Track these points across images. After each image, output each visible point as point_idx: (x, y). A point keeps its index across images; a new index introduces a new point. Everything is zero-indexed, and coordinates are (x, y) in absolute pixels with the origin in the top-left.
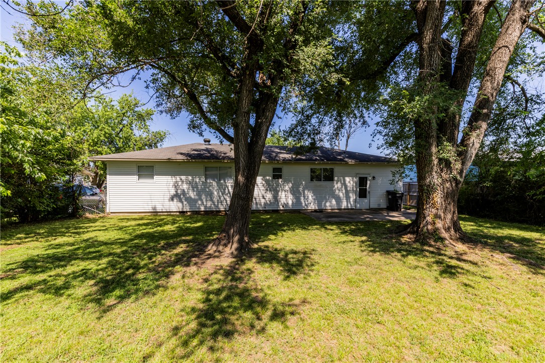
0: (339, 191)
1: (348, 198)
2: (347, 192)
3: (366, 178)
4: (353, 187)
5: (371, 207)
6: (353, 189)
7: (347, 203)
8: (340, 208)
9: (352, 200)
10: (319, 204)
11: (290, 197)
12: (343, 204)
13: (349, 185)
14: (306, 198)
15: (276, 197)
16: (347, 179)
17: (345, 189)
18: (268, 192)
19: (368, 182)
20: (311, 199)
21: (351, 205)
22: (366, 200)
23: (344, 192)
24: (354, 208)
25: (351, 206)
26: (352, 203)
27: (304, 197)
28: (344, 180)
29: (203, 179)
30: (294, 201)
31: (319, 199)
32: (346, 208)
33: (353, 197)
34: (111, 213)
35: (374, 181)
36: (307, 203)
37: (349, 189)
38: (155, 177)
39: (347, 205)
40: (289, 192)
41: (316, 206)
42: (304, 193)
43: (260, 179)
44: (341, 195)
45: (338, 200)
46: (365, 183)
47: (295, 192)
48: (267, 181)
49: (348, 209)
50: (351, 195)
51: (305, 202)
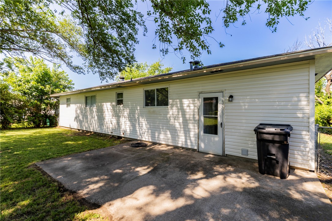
0: (175, 119)
1: (187, 131)
2: (185, 122)
3: (217, 99)
4: (194, 115)
5: (226, 153)
6: (194, 118)
7: (186, 139)
8: (176, 145)
9: (192, 134)
10: (153, 136)
11: (128, 123)
12: (180, 140)
13: (188, 110)
14: (141, 127)
15: (118, 123)
16: (186, 102)
17: (182, 117)
18: (114, 118)
19: (220, 107)
20: (145, 128)
21: (191, 142)
22: (216, 139)
23: (181, 121)
24: (196, 148)
25: (192, 145)
26: (193, 139)
27: (139, 124)
28: (182, 104)
29: (85, 106)
30: (131, 129)
31: (154, 129)
32: (184, 146)
33: (194, 130)
35: (230, 104)
36: (141, 132)
37: (187, 116)
38: (71, 105)
39: (186, 142)
40: (127, 118)
41: (150, 138)
42: (139, 120)
43: (109, 105)
44: (177, 125)
45: (174, 131)
46: (214, 108)
47: (133, 120)
48: (113, 106)
49: (188, 149)
50: (191, 126)
51: (140, 131)
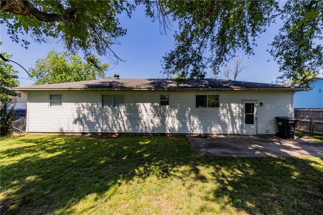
0: (225, 117)
1: (233, 123)
2: (233, 118)
3: (253, 104)
4: (239, 113)
5: (258, 133)
6: (239, 115)
7: (233, 129)
8: (226, 133)
9: (238, 126)
10: (205, 129)
11: (177, 121)
12: (229, 129)
13: (234, 111)
14: (192, 124)
15: (163, 122)
16: (233, 106)
17: (230, 115)
18: (156, 117)
19: (255, 109)
20: (197, 124)
21: (237, 130)
22: (253, 126)
23: (230, 117)
24: (241, 133)
25: (237, 132)
27: (190, 122)
28: (230, 107)
29: (100, 106)
30: (180, 125)
31: (205, 124)
32: (232, 133)
33: (239, 123)
34: (30, 132)
35: (262, 107)
36: (192, 127)
37: (234, 115)
38: (62, 104)
39: (233, 130)
40: (175, 117)
41: (202, 131)
42: (190, 118)
43: (149, 105)
44: (227, 120)
45: (224, 125)
46: (252, 109)
47: (181, 117)
48: (155, 107)
49: (234, 135)
50: (237, 121)
51: (190, 127)
